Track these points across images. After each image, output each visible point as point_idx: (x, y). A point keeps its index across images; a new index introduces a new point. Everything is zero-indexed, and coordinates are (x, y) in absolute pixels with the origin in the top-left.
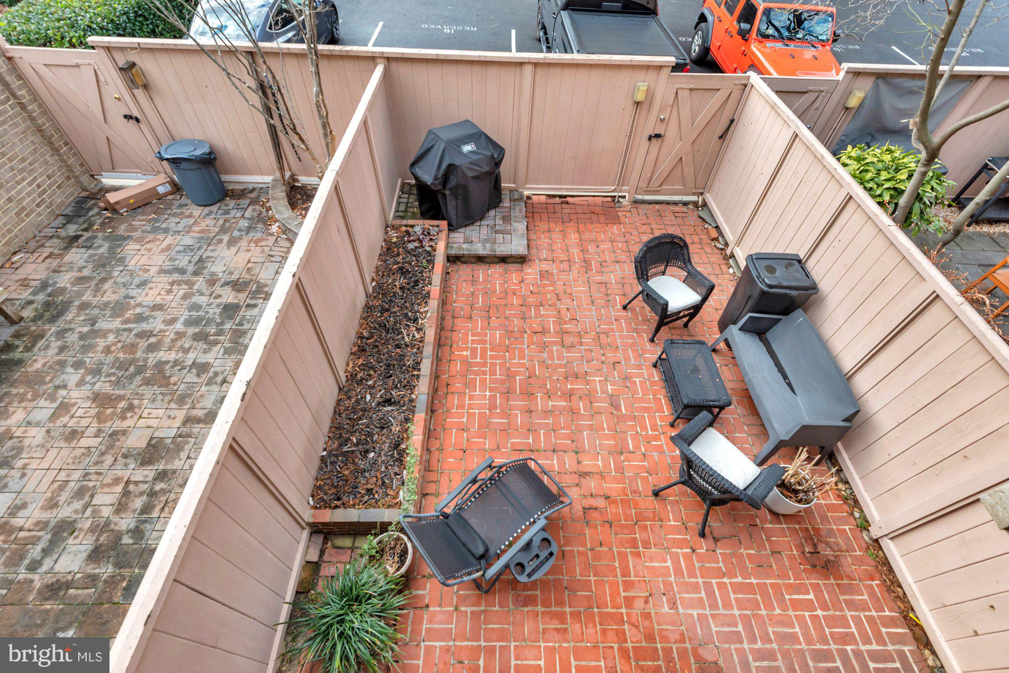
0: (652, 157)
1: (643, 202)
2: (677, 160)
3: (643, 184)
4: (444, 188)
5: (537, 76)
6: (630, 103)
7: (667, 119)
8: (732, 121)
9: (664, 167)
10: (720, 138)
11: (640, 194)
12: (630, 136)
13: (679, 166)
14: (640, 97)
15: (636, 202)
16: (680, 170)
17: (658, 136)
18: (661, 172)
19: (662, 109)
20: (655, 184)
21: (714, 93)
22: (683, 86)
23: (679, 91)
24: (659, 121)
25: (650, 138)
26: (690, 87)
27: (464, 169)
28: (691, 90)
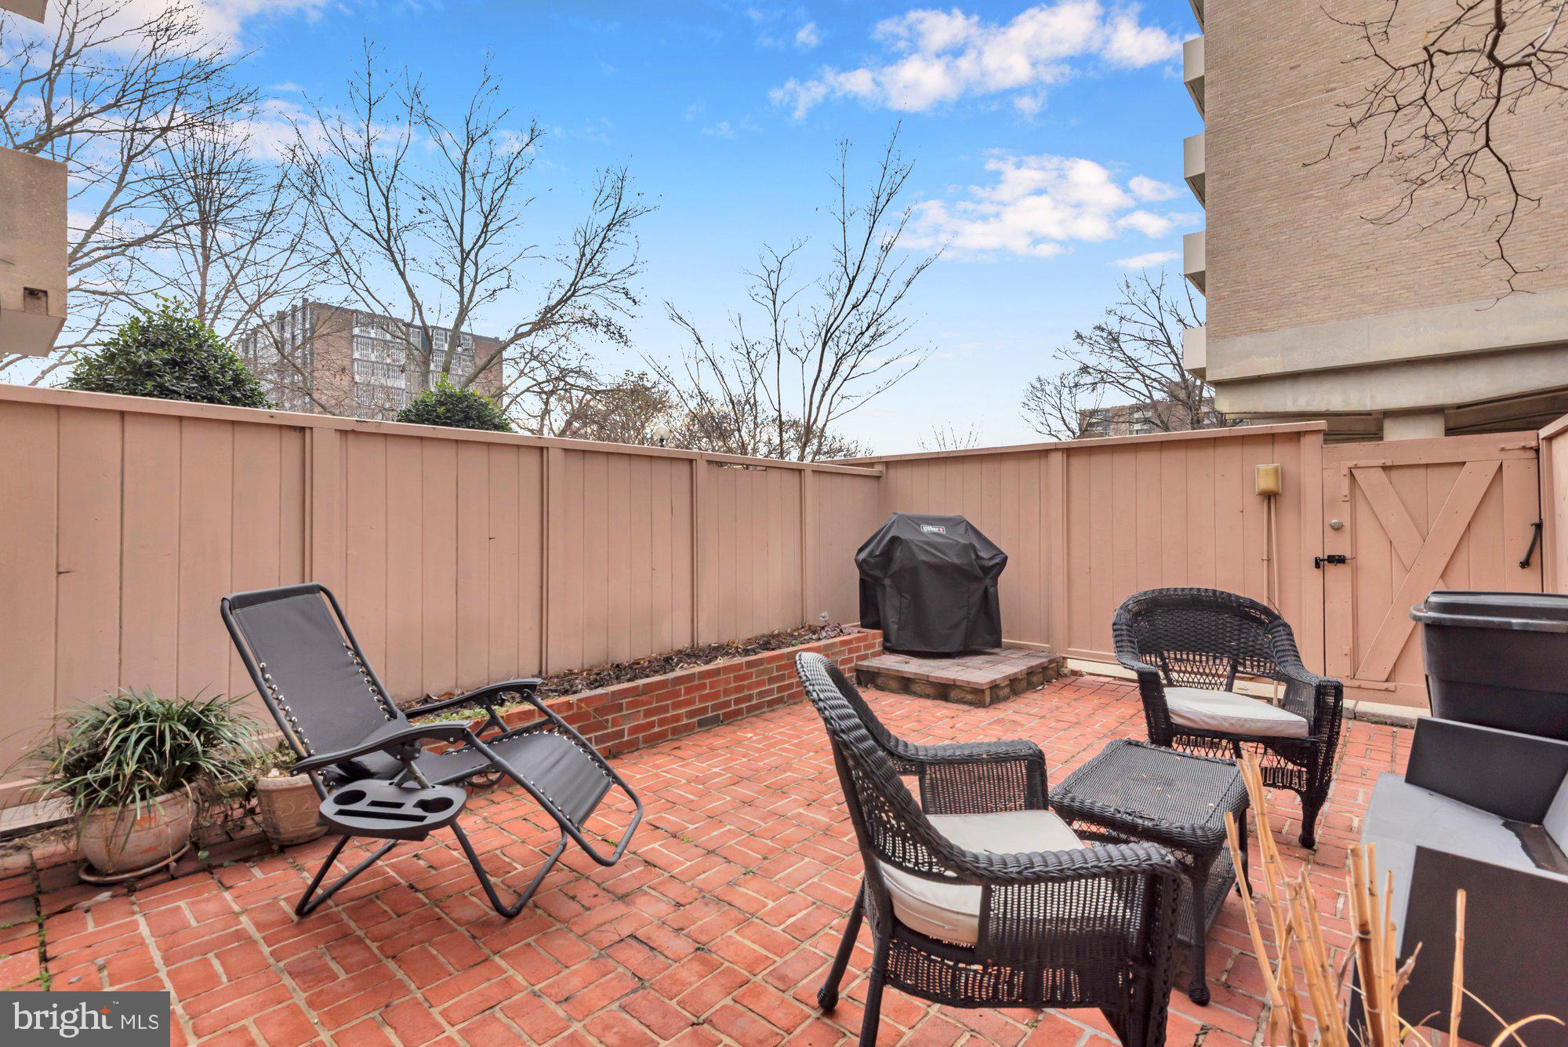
4: (885, 574)
5: (1072, 466)
6: (1251, 500)
7: (1348, 526)
8: (1540, 526)
10: (1527, 563)
12: (1269, 561)
17: (1339, 559)
19: (1329, 504)
21: (1455, 469)
22: (1361, 463)
23: (1355, 472)
24: (1328, 529)
25: (1318, 563)
26: (1380, 462)
27: (914, 547)
28: (1384, 468)
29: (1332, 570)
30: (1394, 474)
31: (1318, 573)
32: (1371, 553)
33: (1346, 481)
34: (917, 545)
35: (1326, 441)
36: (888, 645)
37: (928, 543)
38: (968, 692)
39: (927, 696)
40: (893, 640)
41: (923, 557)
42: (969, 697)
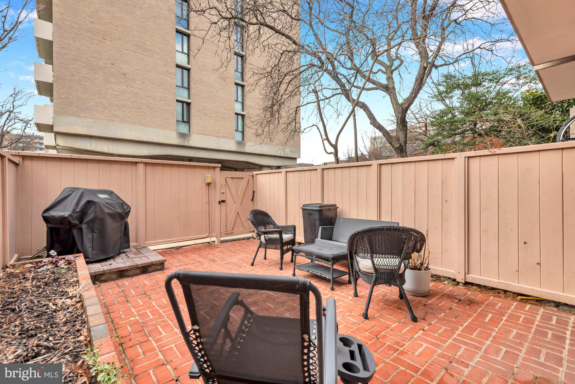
0: (223, 213)
1: (226, 241)
2: (236, 214)
3: (223, 230)
4: (81, 222)
5: (148, 172)
6: (204, 185)
7: (225, 192)
8: (254, 192)
9: (231, 218)
10: (252, 200)
11: (223, 237)
12: (209, 203)
13: (238, 217)
14: (209, 181)
15: (222, 242)
16: (239, 219)
17: (223, 201)
18: (230, 221)
19: (221, 187)
20: (229, 229)
21: (242, 179)
22: (228, 176)
23: (226, 179)
24: (221, 193)
25: (220, 202)
26: (231, 177)
27: (102, 206)
28: (232, 178)
29: (222, 203)
30: (233, 179)
31: (219, 205)
32: (229, 200)
33: (225, 180)
34: (103, 205)
35: (221, 170)
36: (87, 260)
37: (107, 203)
38: (158, 265)
39: (136, 275)
40: (90, 256)
41: (107, 211)
42: (159, 267)
